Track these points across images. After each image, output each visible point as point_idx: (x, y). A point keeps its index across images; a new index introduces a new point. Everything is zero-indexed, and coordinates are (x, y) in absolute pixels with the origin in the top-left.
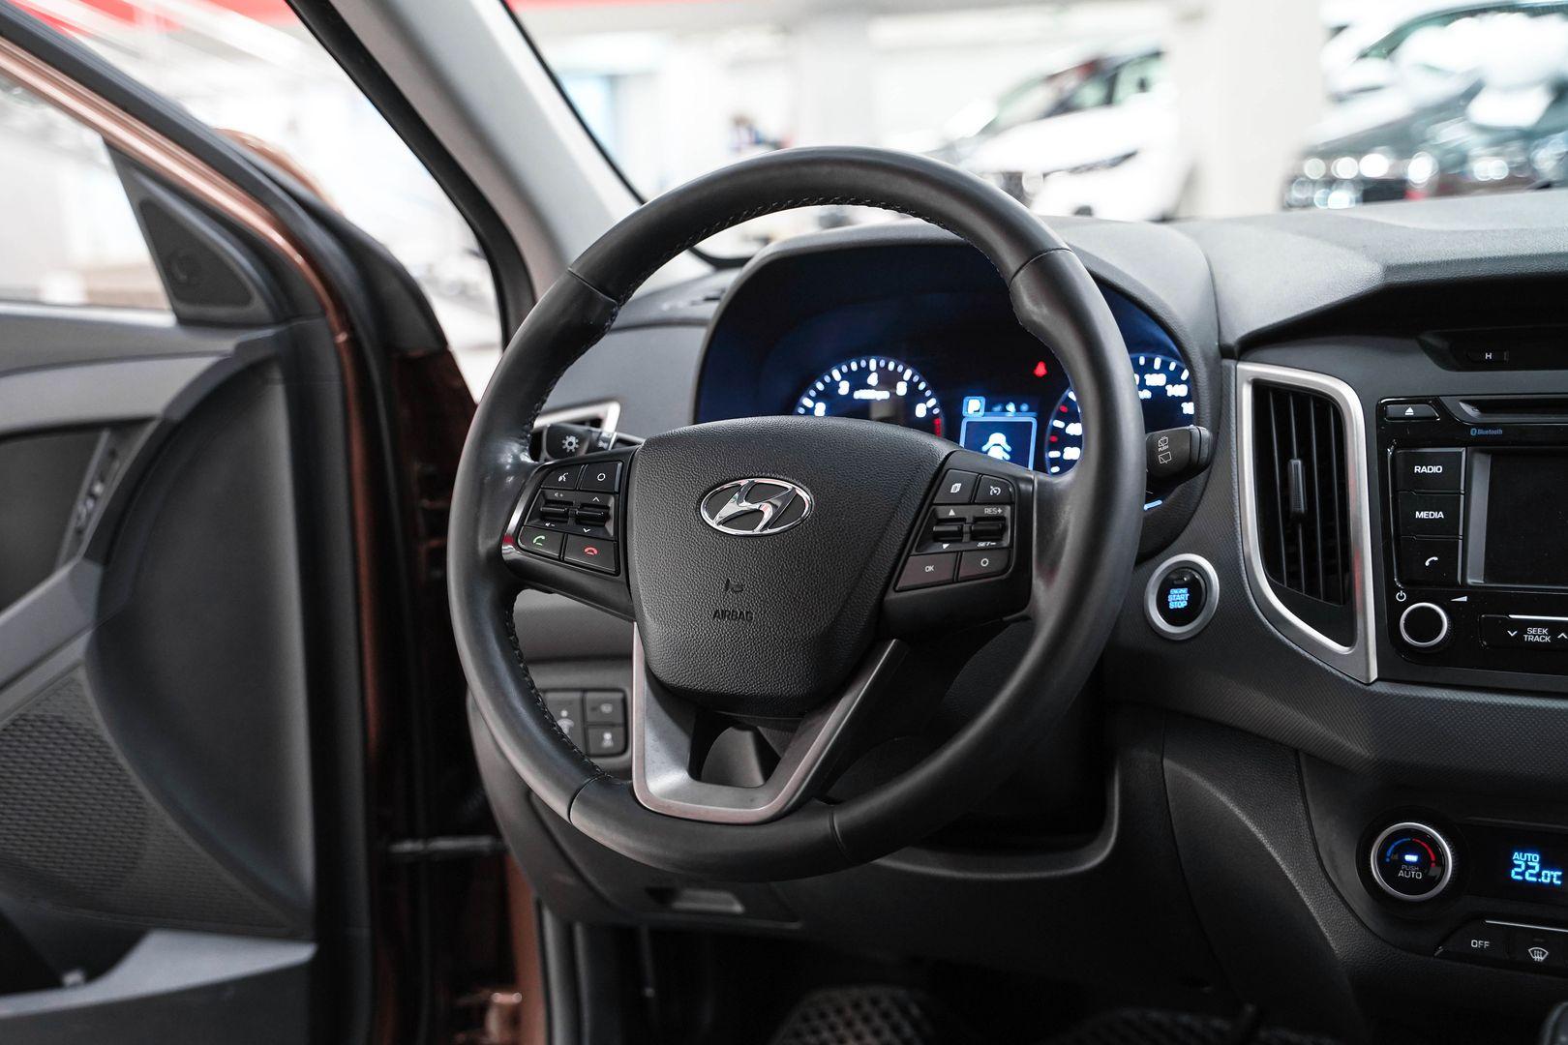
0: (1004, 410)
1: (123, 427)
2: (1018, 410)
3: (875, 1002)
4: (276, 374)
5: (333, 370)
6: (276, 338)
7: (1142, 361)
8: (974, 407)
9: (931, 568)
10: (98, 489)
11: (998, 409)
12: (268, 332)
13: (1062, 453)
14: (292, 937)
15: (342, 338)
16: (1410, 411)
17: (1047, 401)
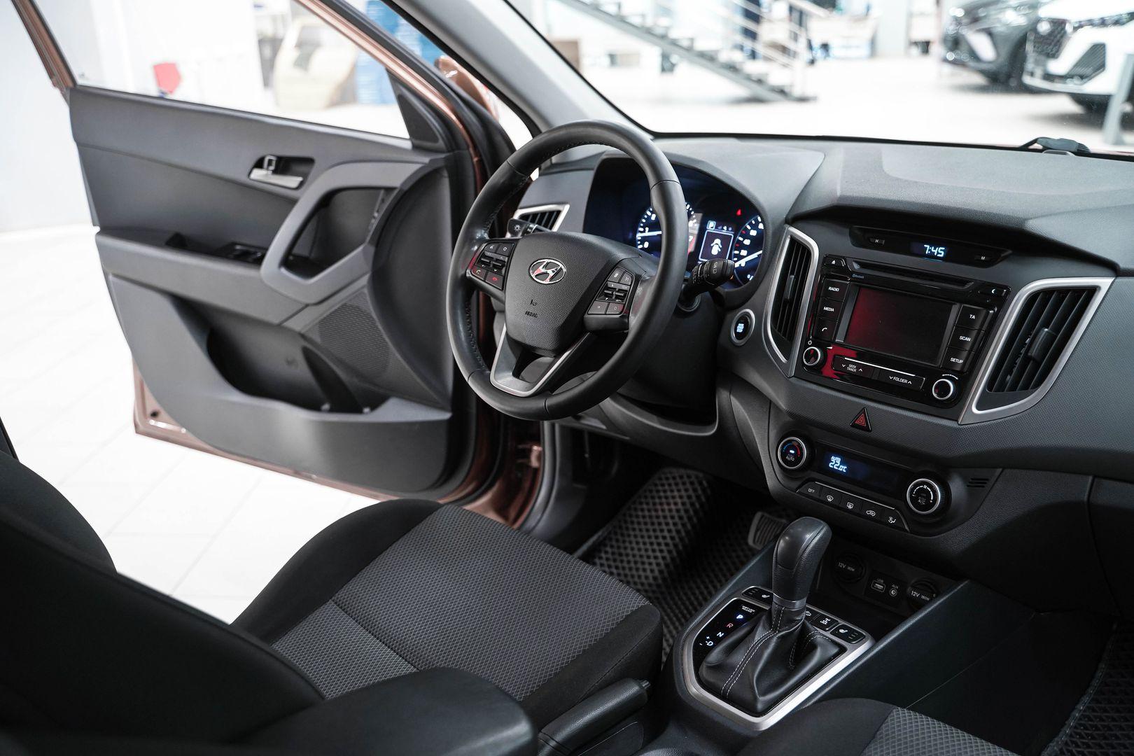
0: (722, 229)
1: (389, 190)
2: (728, 230)
3: (689, 477)
4: (445, 174)
5: (471, 173)
6: (446, 159)
8: (711, 225)
9: (599, 307)
10: (376, 215)
11: (720, 228)
12: (443, 156)
13: (740, 252)
14: (442, 408)
15: (475, 159)
16: (834, 262)
17: (738, 228)
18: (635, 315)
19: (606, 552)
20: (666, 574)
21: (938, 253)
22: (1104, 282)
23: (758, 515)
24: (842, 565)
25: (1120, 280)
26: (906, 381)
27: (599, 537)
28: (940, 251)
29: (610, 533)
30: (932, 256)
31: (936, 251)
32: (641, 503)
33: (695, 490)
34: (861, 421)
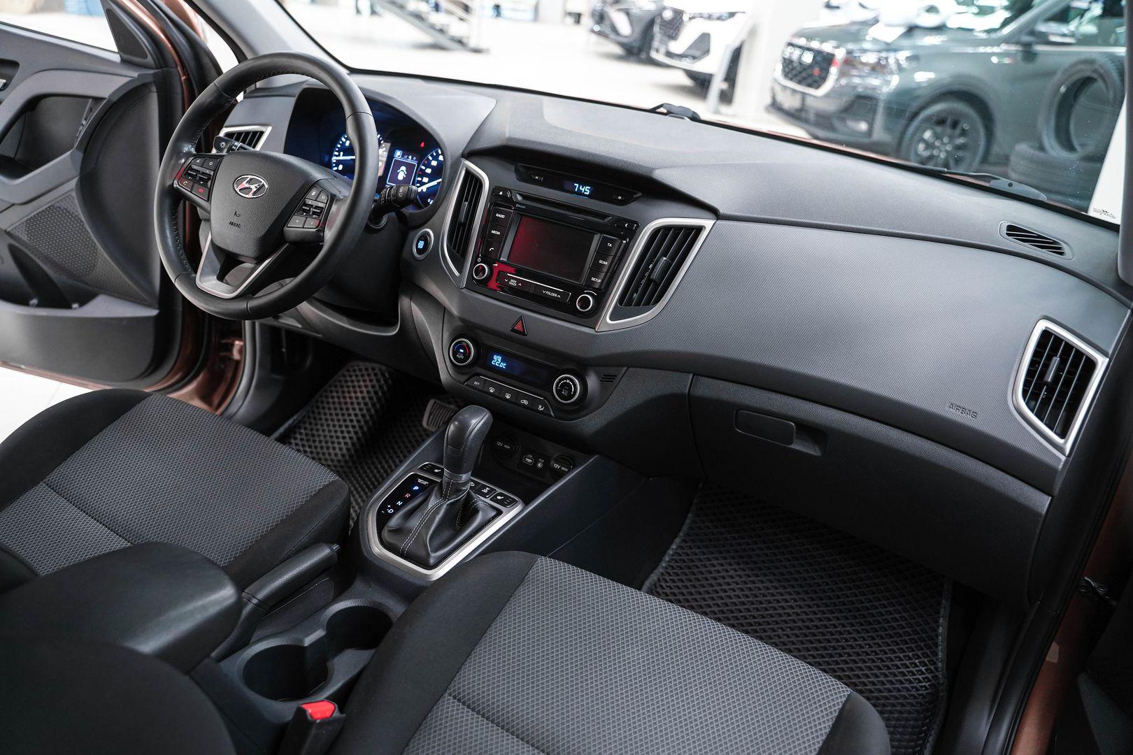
0: (408, 158)
1: (97, 100)
2: (412, 159)
3: (373, 369)
4: (154, 89)
5: (179, 90)
6: (154, 75)
7: (435, 154)
8: (398, 153)
9: (298, 221)
10: (84, 122)
11: (406, 157)
12: (152, 72)
13: (422, 179)
14: (149, 306)
15: (183, 78)
16: (501, 193)
17: (421, 156)
18: (330, 229)
19: (301, 434)
20: (353, 452)
21: (585, 191)
22: (708, 223)
23: (431, 402)
24: (500, 444)
25: (719, 222)
26: (556, 295)
27: (294, 421)
28: (586, 190)
29: (304, 417)
30: (580, 193)
31: (583, 190)
32: (331, 392)
33: (378, 381)
34: (518, 327)
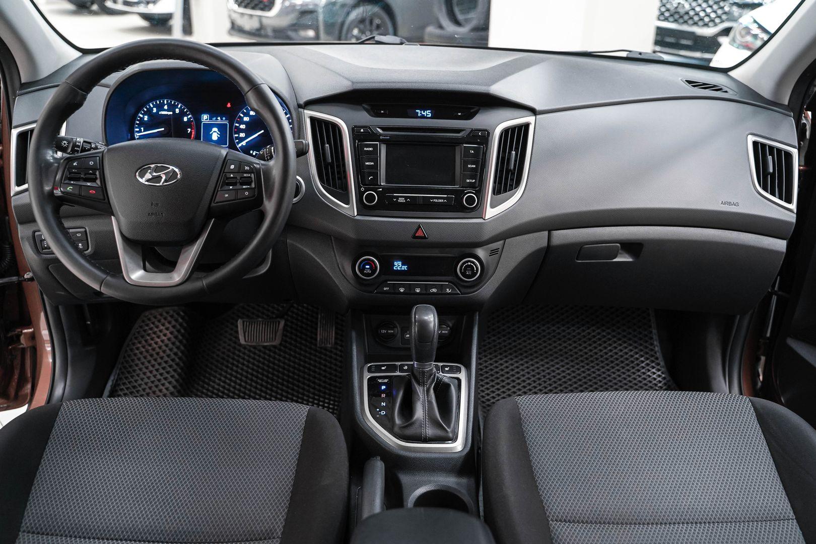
0: (217, 119)
2: (222, 119)
3: (167, 313)
8: (205, 117)
9: (227, 195)
11: (214, 119)
13: (239, 135)
16: (362, 130)
17: (232, 116)
19: (122, 390)
20: (179, 387)
21: (427, 115)
22: (531, 119)
23: (240, 322)
24: (384, 331)
25: (538, 117)
26: (442, 201)
27: (113, 381)
28: (428, 113)
29: (119, 375)
30: (423, 117)
31: (425, 114)
32: (134, 344)
34: (419, 234)
